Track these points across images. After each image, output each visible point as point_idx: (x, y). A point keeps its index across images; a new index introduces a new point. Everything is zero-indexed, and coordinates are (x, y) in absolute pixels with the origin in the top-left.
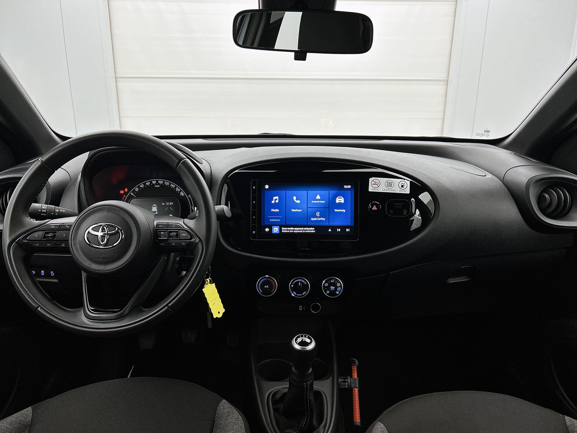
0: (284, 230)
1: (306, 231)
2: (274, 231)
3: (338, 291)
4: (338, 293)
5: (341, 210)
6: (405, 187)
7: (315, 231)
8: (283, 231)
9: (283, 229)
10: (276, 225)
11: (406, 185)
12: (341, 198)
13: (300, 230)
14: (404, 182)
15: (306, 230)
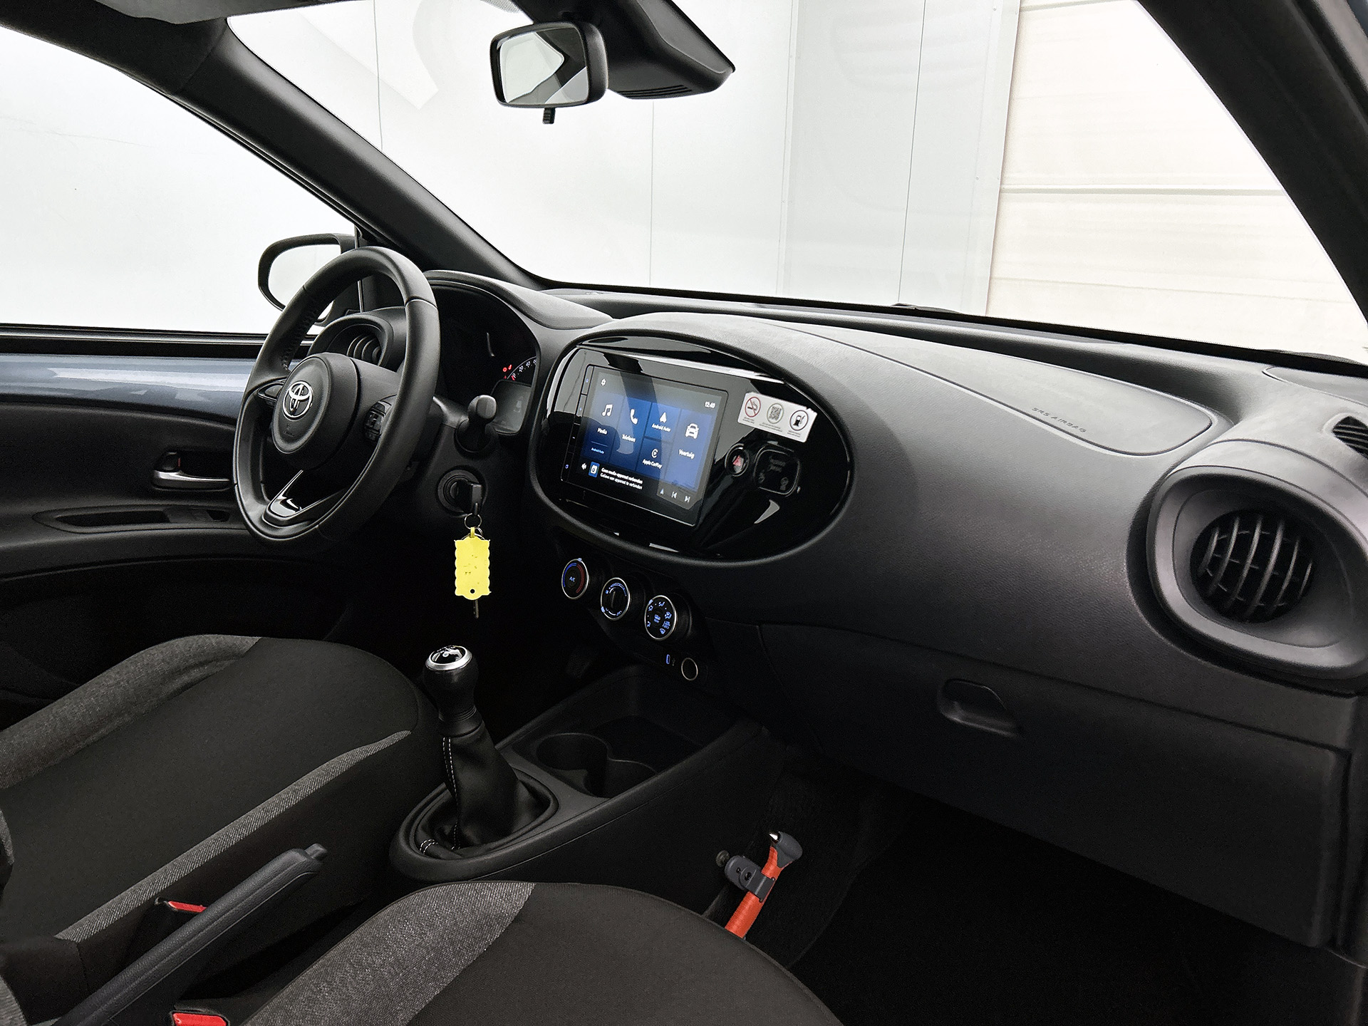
0: (604, 473)
1: (631, 485)
2: (592, 472)
3: (663, 628)
4: (663, 633)
5: (688, 453)
6: (801, 426)
7: (640, 488)
8: (602, 475)
9: (603, 470)
10: (596, 461)
11: (804, 421)
12: (695, 428)
13: (624, 480)
14: (803, 414)
15: (632, 482)
